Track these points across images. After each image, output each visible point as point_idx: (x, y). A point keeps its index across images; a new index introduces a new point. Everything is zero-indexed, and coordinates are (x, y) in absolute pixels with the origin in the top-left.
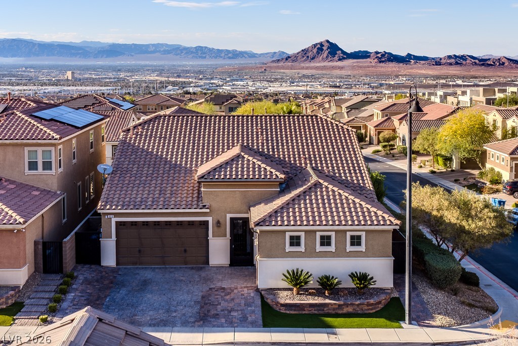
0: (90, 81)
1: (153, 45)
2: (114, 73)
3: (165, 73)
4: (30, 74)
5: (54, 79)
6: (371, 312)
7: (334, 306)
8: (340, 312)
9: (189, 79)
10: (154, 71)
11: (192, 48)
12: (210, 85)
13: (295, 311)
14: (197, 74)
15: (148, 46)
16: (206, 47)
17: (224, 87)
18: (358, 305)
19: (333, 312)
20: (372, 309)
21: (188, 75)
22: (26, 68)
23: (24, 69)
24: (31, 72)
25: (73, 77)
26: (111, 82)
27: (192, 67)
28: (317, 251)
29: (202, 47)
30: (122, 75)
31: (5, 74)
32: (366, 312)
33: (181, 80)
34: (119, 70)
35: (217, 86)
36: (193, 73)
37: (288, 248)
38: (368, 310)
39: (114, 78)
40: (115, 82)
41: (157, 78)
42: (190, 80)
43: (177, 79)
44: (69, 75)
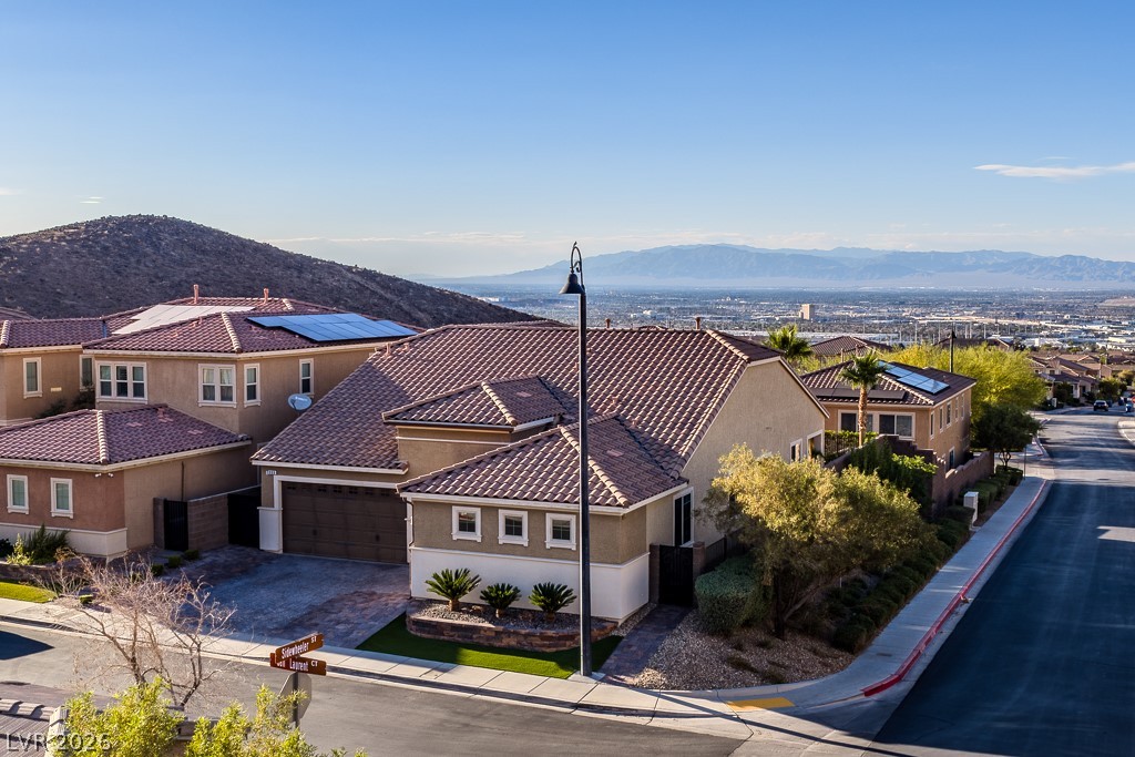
0: (842, 322)
1: (973, 254)
2: (892, 308)
3: (992, 310)
4: (737, 308)
5: (777, 319)
6: (548, 650)
7: (488, 633)
8: (497, 644)
9: (1039, 320)
10: (970, 305)
11: (1052, 259)
12: (1083, 334)
13: (429, 633)
14: (1059, 311)
15: (962, 255)
16: (1083, 258)
17: (1110, 339)
18: (526, 636)
19: (486, 644)
20: (549, 647)
21: (1041, 312)
22: (733, 298)
23: (729, 299)
24: (740, 305)
25: (812, 314)
26: (881, 326)
27: (1052, 298)
28: (500, 542)
29: (1075, 257)
30: (907, 312)
31: (695, 309)
32: (537, 649)
33: (1022, 322)
34: (902, 303)
35: (1098, 336)
36: (1050, 310)
37: (457, 535)
38: (544, 646)
39: (889, 319)
40: (890, 325)
41: (974, 318)
42: (1043, 323)
43: (1015, 322)
44: (805, 310)
